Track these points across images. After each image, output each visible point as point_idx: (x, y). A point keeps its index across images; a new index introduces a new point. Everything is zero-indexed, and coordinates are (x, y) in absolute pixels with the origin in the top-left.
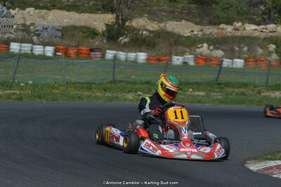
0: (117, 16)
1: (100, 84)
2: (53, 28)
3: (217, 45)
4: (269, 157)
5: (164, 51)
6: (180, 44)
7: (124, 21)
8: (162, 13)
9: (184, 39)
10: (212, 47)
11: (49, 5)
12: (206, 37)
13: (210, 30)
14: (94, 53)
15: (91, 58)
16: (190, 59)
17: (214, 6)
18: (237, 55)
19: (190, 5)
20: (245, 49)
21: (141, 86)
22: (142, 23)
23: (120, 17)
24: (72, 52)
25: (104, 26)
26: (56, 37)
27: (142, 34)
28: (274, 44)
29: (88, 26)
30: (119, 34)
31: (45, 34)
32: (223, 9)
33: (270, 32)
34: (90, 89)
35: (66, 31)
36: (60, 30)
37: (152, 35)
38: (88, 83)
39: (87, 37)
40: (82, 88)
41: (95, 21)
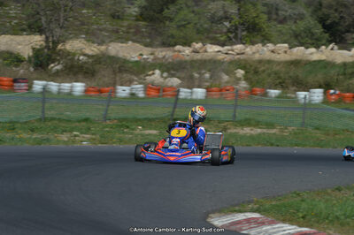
0: (47, 38)
1: (26, 123)
3: (173, 72)
4: (237, 208)
5: (106, 79)
6: (126, 71)
7: (56, 43)
8: (103, 32)
9: (130, 65)
10: (165, 74)
12: (158, 61)
13: (163, 53)
14: (18, 84)
15: (14, 91)
16: (139, 89)
17: (167, 23)
18: (197, 83)
19: (137, 23)
20: (207, 75)
21: (77, 124)
22: (78, 46)
23: (50, 40)
25: (31, 50)
27: (78, 59)
28: (242, 69)
29: (10, 50)
30: (48, 59)
32: (179, 27)
33: (238, 54)
34: (14, 129)
37: (90, 60)
38: (10, 122)
39: (9, 65)
40: (3, 128)
41: (19, 44)
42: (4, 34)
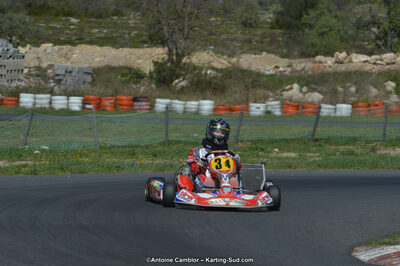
0: (170, 51)
1: (147, 147)
2: (80, 70)
3: (313, 86)
4: (387, 240)
5: (237, 96)
6: (260, 86)
7: (180, 56)
8: (234, 43)
9: (265, 79)
10: (305, 89)
11: (74, 38)
12: (297, 74)
13: (302, 65)
14: (139, 103)
15: (134, 111)
16: (274, 106)
17: (307, 30)
18: (341, 97)
19: (272, 31)
20: (353, 89)
22: (206, 59)
23: (174, 52)
24: (108, 103)
25: (152, 65)
26: (84, 82)
27: (206, 74)
28: (392, 81)
29: (129, 65)
30: (173, 75)
31: (69, 80)
32: (322, 34)
33: (388, 64)
34: (134, 154)
35: (98, 74)
36: (89, 73)
37: (220, 75)
38: (130, 146)
39: (128, 82)
40: (122, 153)
41: (139, 58)
42: (123, 47)
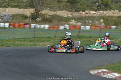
1: (28, 39)
2: (8, 15)
3: (79, 21)
4: (99, 68)
5: (56, 23)
6: (62, 20)
7: (39, 11)
8: (55, 7)
9: (64, 18)
10: (76, 21)
11: (7, 5)
12: (74, 17)
13: (75, 14)
14: (26, 25)
15: (25, 28)
16: (67, 27)
17: (77, 4)
18: (87, 24)
19: (67, 4)
20: (91, 22)
21: (46, 39)
22: (47, 12)
23: (37, 10)
24: (17, 25)
25: (30, 14)
26: (10, 19)
27: (46, 17)
28: (102, 19)
29: (23, 14)
30: (36, 17)
31: (5, 18)
32: (81, 5)
33: (101, 14)
34: (24, 41)
35: (14, 16)
36: (11, 16)
37: (51, 17)
38: (23, 39)
39: (22, 19)
40: (21, 41)
41: (26, 12)
42: (21, 8)
